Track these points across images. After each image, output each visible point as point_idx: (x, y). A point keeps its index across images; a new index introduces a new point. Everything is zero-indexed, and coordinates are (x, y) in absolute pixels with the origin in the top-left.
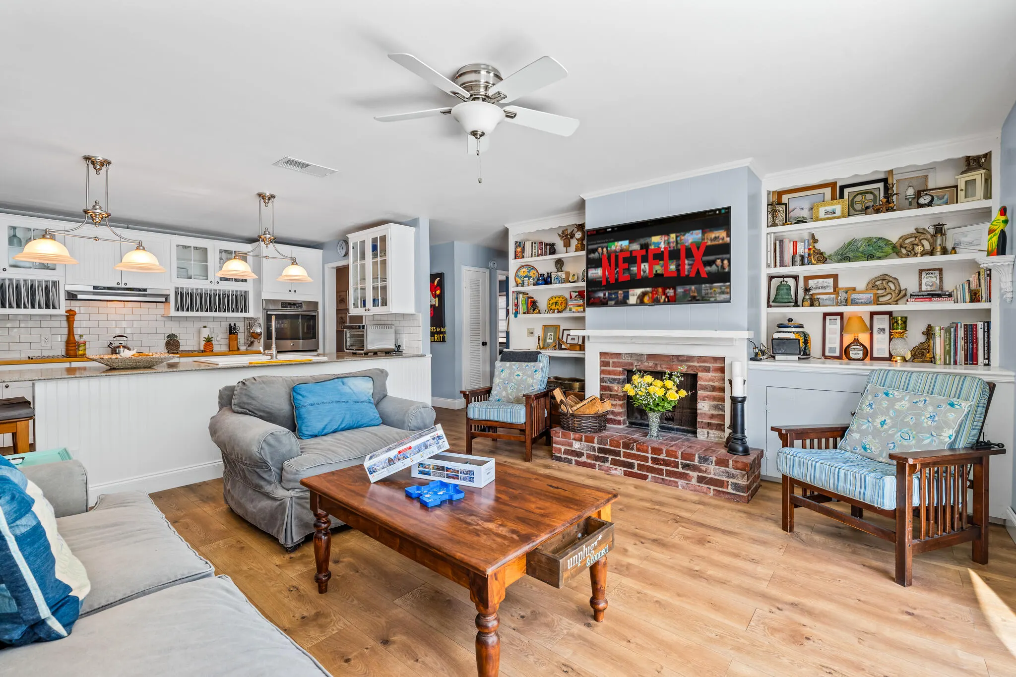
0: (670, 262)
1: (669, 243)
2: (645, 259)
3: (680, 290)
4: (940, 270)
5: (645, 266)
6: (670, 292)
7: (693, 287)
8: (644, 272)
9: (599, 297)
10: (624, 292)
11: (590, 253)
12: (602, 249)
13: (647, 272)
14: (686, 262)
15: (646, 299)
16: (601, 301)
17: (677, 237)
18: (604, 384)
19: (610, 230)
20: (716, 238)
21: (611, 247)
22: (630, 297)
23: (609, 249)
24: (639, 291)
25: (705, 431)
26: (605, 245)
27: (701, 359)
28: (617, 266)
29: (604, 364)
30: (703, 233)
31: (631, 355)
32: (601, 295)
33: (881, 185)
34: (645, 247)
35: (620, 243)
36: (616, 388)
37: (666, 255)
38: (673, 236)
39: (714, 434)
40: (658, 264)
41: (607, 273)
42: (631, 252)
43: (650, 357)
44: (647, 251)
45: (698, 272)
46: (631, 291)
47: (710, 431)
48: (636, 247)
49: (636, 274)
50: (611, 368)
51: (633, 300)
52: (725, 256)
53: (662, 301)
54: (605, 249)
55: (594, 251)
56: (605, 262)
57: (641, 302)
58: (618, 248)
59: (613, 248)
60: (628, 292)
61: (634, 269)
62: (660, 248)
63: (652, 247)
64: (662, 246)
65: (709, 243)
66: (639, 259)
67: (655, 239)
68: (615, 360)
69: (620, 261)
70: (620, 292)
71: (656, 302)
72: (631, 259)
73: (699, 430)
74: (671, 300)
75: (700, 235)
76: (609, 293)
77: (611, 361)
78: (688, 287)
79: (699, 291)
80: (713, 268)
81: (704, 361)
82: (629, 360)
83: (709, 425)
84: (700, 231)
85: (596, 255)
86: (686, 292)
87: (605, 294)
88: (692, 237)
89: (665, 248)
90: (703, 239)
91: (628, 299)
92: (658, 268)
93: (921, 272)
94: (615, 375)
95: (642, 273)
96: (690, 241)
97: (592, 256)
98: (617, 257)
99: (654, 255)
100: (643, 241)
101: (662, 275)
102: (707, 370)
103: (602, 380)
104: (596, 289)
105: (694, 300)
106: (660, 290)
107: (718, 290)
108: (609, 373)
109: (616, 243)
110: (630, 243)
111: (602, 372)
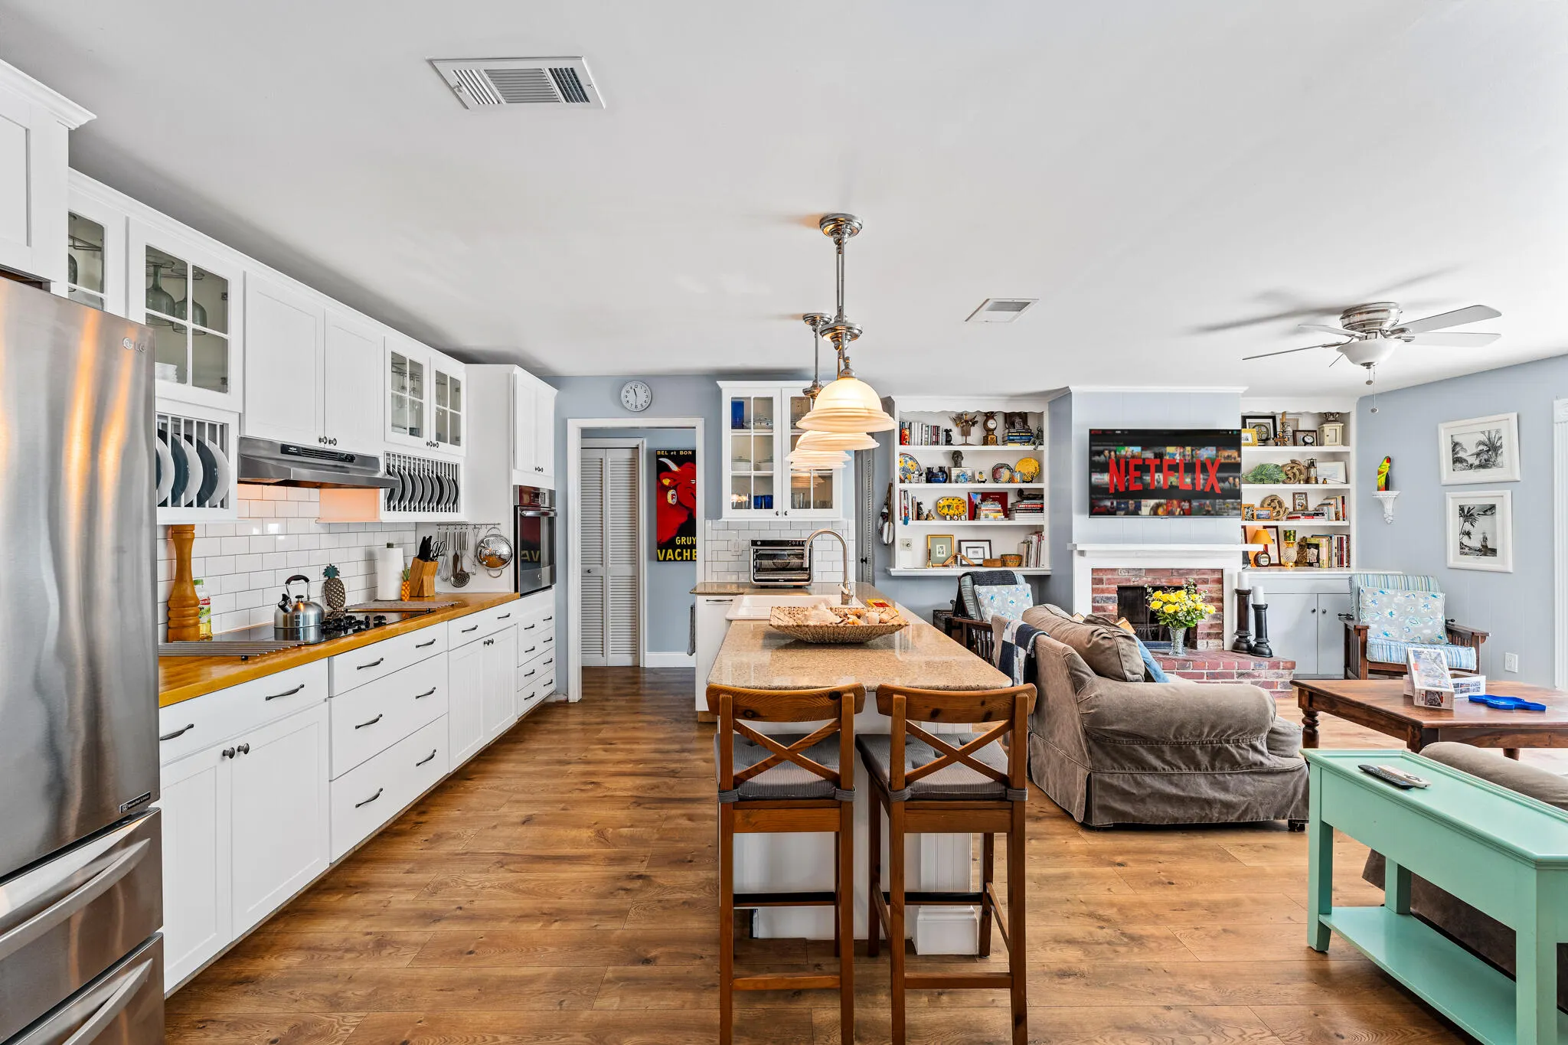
0: (1186, 475)
1: (1184, 456)
2: (1159, 469)
3: (1195, 504)
4: (1306, 494)
5: (1159, 477)
6: (1186, 505)
7: (1208, 502)
8: (1159, 482)
9: (1106, 506)
10: (1135, 502)
11: (1094, 455)
12: (1110, 452)
13: (1162, 482)
14: (1201, 476)
15: (1160, 511)
16: (1108, 511)
17: (1192, 450)
18: (1097, 604)
19: (1119, 432)
20: (1229, 457)
21: (1120, 452)
22: (1143, 508)
23: (1118, 453)
24: (1152, 502)
25: (1205, 641)
26: (1114, 448)
27: (1199, 571)
28: (1127, 473)
29: (1096, 581)
30: (1217, 451)
31: (1128, 570)
32: (1108, 503)
33: (1270, 421)
34: (1159, 456)
35: (1131, 448)
36: (1111, 608)
37: (1181, 467)
38: (1188, 449)
39: (1214, 643)
40: (1172, 475)
41: (1115, 480)
42: (1144, 460)
43: (1149, 571)
44: (1161, 461)
45: (1212, 487)
46: (1144, 502)
47: (1210, 641)
48: (1149, 455)
49: (1149, 484)
50: (1104, 586)
51: (1145, 510)
52: (1237, 474)
53: (1177, 513)
54: (1113, 453)
55: (1099, 453)
56: (1113, 467)
57: (1155, 512)
58: (1129, 454)
59: (1123, 453)
60: (1140, 502)
61: (1147, 478)
62: (1175, 460)
63: (1167, 457)
64: (1178, 457)
65: (1223, 461)
66: (1153, 469)
67: (1170, 450)
68: (1110, 577)
69: (1131, 468)
70: (1131, 502)
71: (1170, 513)
72: (1143, 467)
73: (1199, 642)
74: (1186, 513)
75: (1214, 452)
76: (1117, 502)
77: (1105, 577)
78: (1203, 501)
79: (1213, 506)
80: (1226, 485)
81: (1204, 574)
82: (1126, 575)
83: (1209, 635)
84: (1214, 448)
85: (1102, 458)
86: (1201, 507)
87: (1112, 503)
88: (1207, 453)
89: (1180, 460)
90: (1217, 456)
91: (1140, 510)
92: (1173, 480)
93: (1294, 494)
94: (1109, 592)
95: (1156, 483)
96: (1205, 456)
97: (1096, 458)
98: (1127, 464)
99: (1169, 465)
100: (1157, 450)
101: (1177, 487)
102: (1205, 582)
103: (1094, 600)
104: (1101, 496)
105: (1208, 513)
106: (1175, 502)
107: (1231, 506)
108: (1103, 591)
109: (1126, 448)
110: (1142, 450)
111: (1094, 590)
